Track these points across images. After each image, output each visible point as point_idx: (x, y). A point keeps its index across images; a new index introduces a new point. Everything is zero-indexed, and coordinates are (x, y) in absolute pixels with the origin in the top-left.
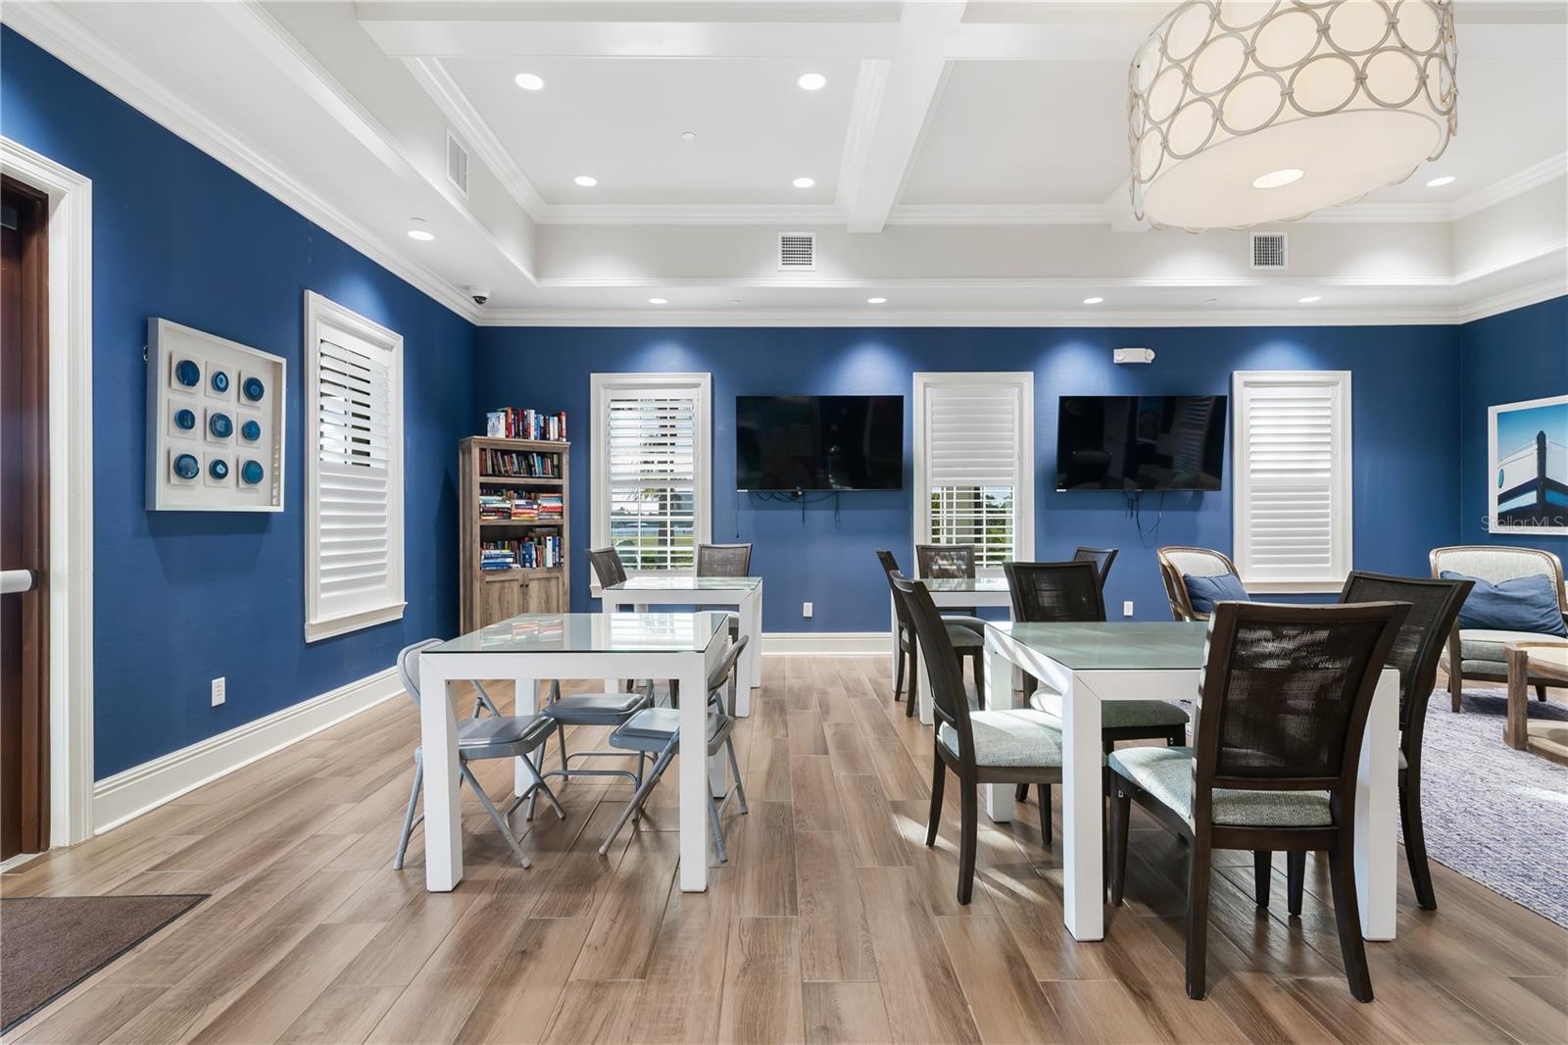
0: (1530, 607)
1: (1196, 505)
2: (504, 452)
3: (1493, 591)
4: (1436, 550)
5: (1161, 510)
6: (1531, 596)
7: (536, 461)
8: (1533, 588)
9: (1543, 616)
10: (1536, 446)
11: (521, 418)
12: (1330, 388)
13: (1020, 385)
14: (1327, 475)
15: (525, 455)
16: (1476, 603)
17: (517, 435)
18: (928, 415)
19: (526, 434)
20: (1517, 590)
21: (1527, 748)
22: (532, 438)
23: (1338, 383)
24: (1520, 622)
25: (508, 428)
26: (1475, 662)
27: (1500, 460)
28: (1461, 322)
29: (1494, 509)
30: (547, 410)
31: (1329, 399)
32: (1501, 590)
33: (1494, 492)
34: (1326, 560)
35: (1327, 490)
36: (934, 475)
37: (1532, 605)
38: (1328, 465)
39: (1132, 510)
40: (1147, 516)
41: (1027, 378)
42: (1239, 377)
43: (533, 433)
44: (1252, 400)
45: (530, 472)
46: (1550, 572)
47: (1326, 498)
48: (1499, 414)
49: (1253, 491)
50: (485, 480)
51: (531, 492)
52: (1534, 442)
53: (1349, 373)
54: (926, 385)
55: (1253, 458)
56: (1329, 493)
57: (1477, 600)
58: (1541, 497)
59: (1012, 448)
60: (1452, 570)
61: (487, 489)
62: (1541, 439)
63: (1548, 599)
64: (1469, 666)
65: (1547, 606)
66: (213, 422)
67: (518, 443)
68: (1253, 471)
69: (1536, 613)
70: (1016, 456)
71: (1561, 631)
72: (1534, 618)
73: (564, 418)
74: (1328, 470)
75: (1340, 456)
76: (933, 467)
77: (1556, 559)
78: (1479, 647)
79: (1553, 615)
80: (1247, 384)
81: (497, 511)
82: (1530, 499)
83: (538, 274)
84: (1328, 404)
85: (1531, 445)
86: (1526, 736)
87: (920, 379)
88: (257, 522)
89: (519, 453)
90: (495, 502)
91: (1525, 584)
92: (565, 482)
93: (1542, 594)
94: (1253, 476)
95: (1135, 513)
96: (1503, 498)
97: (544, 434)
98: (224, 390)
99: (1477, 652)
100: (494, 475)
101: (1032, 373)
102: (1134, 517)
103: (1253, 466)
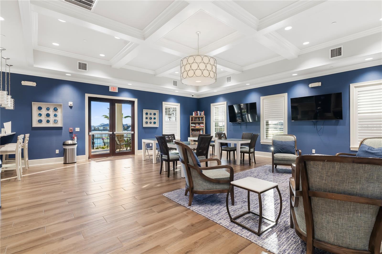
2: (196, 118)
7: (201, 119)
11: (197, 112)
13: (284, 96)
15: (199, 118)
17: (196, 115)
18: (264, 105)
19: (198, 115)
22: (199, 115)
25: (195, 114)
30: (201, 111)
36: (265, 118)
39: (315, 125)
40: (319, 127)
41: (286, 95)
42: (352, 86)
43: (199, 114)
44: (358, 92)
45: (200, 120)
50: (192, 122)
51: (199, 124)
54: (263, 99)
55: (358, 109)
59: (283, 111)
61: (192, 123)
66: (150, 118)
67: (197, 116)
70: (283, 113)
73: (204, 112)
76: (265, 116)
80: (355, 87)
81: (193, 126)
83: (198, 91)
87: (262, 98)
88: (156, 128)
89: (198, 118)
90: (193, 125)
92: (204, 122)
94: (359, 115)
97: (201, 115)
98: (151, 115)
100: (194, 121)
101: (287, 93)
102: (316, 128)
103: (359, 112)
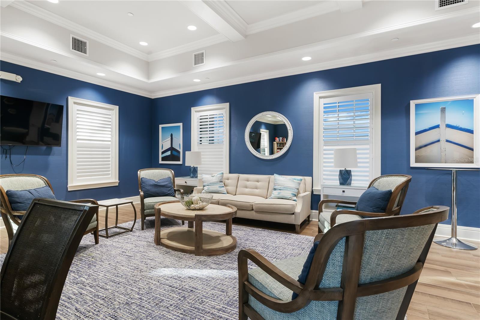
0: (166, 188)
1: (48, 153)
3: (156, 184)
4: (140, 170)
5: (26, 155)
6: (166, 184)
8: (167, 182)
9: (169, 190)
10: (170, 138)
12: (111, 111)
14: (110, 143)
16: (151, 188)
20: (163, 182)
21: (160, 244)
23: (114, 110)
24: (163, 193)
26: (148, 210)
27: (162, 141)
28: (153, 98)
29: (161, 156)
31: (110, 115)
32: (158, 183)
33: (161, 151)
34: (109, 174)
35: (109, 148)
37: (166, 187)
38: (110, 139)
39: (6, 154)
40: (15, 158)
42: (71, 99)
44: (78, 110)
46: (171, 176)
47: (109, 151)
48: (162, 127)
49: (78, 148)
52: (170, 136)
53: (118, 107)
55: (78, 134)
56: (110, 149)
57: (151, 187)
58: (171, 153)
60: (145, 177)
62: (172, 135)
63: (170, 185)
64: (146, 212)
65: (170, 187)
68: (78, 139)
69: (167, 190)
71: (173, 195)
72: (166, 191)
74: (110, 141)
75: (114, 136)
77: (173, 172)
78: (150, 205)
79: (172, 190)
80: (75, 103)
82: (169, 153)
84: (110, 117)
85: (169, 138)
86: (160, 239)
91: (165, 180)
93: (169, 183)
94: (78, 141)
95: (8, 156)
96: (163, 153)
99: (149, 207)
102: (8, 159)
103: (78, 137)
